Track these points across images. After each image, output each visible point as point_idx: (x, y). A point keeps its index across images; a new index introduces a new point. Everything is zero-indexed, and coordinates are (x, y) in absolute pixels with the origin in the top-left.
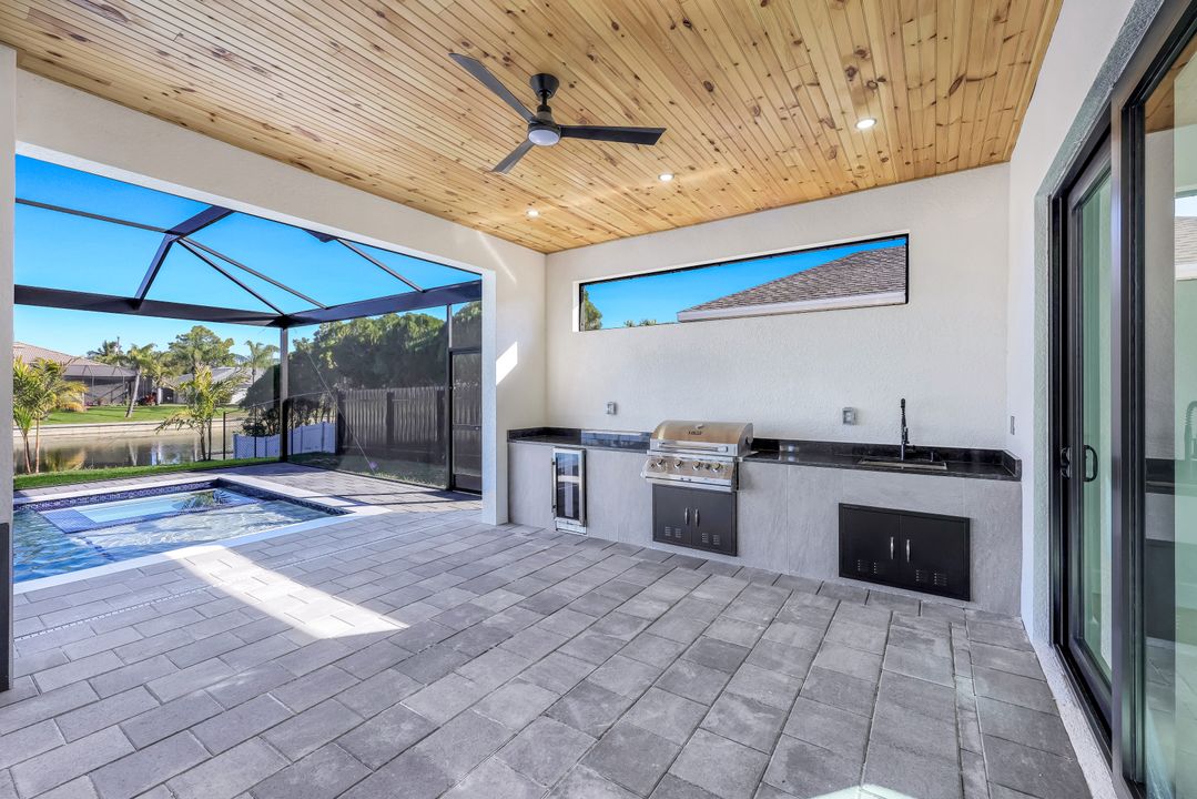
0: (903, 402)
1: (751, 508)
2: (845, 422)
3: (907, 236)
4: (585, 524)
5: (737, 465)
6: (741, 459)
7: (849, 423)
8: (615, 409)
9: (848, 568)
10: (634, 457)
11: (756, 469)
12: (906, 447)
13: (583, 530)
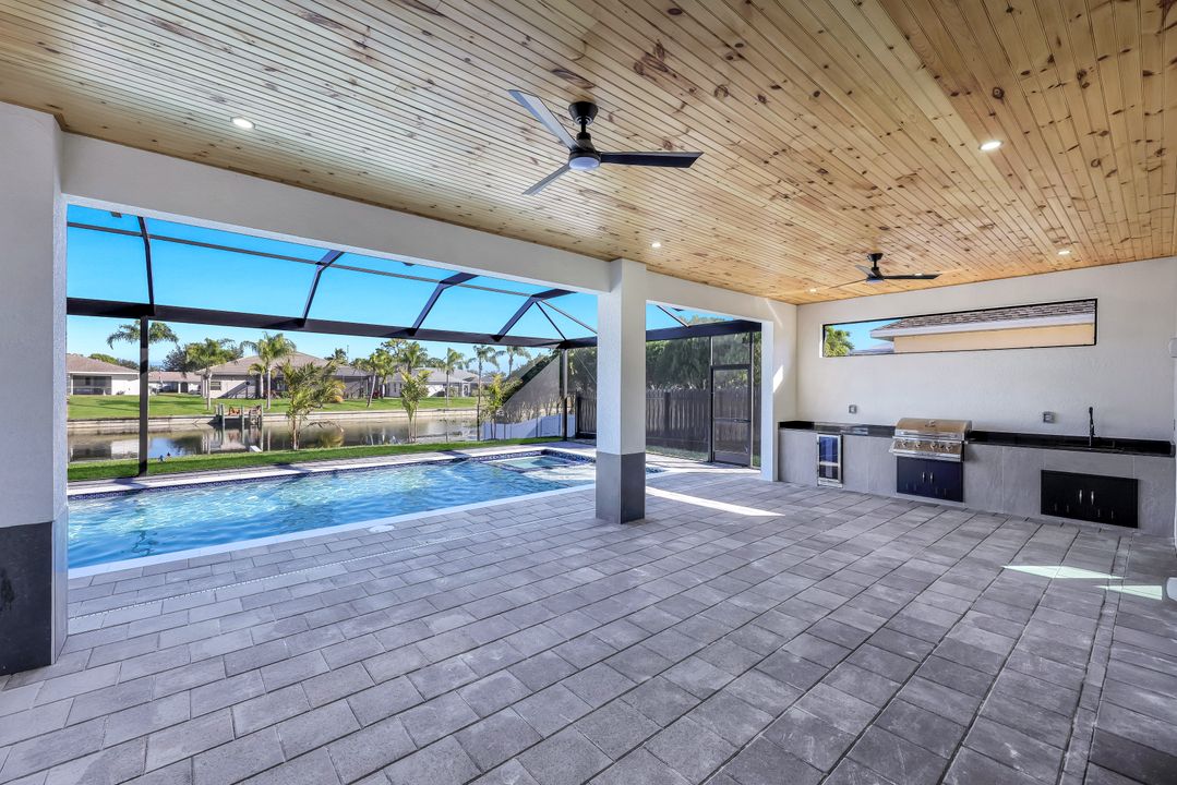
0: (1091, 409)
1: (972, 473)
2: (1045, 421)
3: (1096, 300)
4: (842, 482)
5: (963, 445)
6: (966, 443)
7: (1048, 422)
8: (855, 410)
9: (1047, 508)
10: (881, 441)
11: (977, 448)
12: (1093, 438)
13: (841, 486)
